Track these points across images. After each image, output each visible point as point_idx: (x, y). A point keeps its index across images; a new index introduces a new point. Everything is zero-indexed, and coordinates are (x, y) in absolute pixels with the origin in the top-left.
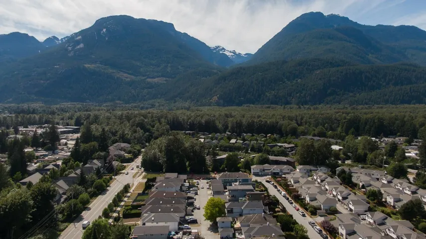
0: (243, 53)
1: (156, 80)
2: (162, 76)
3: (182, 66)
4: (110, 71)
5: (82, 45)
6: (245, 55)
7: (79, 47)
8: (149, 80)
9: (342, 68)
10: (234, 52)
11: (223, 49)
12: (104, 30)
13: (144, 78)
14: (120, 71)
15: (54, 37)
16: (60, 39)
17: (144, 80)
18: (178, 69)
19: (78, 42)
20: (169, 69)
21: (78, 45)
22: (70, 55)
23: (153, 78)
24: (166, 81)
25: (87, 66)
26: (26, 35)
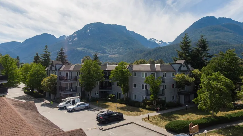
0: (167, 42)
1: (114, 56)
2: (117, 54)
3: (129, 48)
4: (90, 51)
5: (76, 39)
6: (168, 43)
7: (75, 39)
8: (110, 56)
9: (221, 46)
10: (162, 42)
11: (155, 40)
12: (88, 30)
13: (108, 55)
14: (95, 51)
15: (64, 36)
16: (67, 36)
17: (107, 56)
18: (126, 50)
19: (75, 37)
20: (121, 50)
21: (75, 38)
22: (70, 43)
23: (113, 55)
24: (119, 56)
25: (78, 49)
26: (50, 34)
